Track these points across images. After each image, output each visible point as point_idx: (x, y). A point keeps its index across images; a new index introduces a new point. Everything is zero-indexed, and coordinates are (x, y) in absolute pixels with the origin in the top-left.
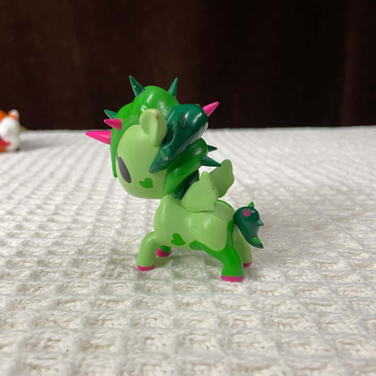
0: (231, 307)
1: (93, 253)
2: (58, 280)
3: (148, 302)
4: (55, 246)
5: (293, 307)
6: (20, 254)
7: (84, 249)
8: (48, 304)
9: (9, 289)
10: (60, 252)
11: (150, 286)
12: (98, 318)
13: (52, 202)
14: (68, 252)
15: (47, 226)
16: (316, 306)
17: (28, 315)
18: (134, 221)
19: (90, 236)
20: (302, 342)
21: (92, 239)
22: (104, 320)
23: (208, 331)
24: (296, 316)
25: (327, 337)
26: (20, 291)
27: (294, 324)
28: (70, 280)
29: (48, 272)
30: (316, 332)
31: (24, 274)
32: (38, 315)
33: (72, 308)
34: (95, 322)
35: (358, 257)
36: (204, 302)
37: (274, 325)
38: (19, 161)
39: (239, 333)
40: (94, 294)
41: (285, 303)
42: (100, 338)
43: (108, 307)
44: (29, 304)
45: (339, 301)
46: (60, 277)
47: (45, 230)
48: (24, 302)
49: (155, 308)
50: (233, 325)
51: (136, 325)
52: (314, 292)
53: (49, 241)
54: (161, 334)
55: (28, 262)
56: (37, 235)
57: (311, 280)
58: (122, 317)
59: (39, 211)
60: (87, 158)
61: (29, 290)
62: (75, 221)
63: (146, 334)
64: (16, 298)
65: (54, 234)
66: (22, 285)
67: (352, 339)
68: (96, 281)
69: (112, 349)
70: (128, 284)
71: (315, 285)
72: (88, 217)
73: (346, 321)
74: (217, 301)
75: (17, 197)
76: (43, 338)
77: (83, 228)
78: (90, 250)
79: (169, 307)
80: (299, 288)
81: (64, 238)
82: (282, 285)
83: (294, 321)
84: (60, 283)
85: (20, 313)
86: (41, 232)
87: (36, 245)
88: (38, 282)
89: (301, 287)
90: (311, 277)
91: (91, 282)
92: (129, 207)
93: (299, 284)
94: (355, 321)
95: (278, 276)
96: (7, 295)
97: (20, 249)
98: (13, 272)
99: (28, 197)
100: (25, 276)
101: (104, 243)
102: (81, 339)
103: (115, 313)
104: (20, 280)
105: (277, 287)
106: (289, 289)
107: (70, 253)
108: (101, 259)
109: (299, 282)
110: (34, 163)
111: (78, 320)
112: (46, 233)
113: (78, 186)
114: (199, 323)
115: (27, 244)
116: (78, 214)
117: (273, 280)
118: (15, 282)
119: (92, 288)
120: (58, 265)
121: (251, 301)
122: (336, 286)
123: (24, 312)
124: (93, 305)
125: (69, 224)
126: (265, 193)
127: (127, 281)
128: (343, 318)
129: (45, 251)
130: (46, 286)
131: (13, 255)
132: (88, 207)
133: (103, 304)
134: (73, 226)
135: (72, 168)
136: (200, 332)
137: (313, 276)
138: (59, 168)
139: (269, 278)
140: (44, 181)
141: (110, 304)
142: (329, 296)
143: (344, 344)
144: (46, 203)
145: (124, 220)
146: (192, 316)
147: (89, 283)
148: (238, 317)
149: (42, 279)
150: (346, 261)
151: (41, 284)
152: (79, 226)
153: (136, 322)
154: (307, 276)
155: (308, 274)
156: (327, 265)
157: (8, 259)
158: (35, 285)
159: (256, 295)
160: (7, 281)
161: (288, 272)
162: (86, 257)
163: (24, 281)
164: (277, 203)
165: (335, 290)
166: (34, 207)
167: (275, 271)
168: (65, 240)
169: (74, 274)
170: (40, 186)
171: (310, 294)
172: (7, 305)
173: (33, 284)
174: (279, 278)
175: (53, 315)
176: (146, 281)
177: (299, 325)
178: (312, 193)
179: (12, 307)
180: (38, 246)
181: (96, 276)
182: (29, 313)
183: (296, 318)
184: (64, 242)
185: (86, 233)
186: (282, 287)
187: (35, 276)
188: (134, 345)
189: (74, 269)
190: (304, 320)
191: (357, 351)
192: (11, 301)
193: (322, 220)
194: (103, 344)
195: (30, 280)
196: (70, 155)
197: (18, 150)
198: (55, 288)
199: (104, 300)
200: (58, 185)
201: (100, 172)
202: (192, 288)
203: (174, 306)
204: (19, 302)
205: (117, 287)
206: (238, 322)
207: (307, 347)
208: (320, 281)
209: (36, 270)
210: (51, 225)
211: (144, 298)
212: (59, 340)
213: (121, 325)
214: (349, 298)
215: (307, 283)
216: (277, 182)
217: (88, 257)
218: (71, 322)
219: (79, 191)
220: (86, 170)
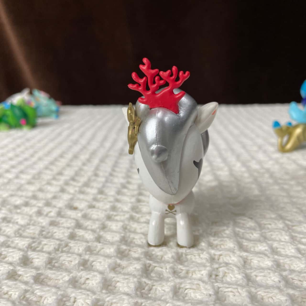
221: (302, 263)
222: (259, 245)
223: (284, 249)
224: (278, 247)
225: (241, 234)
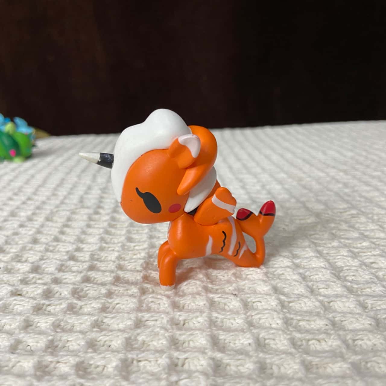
221: (295, 363)
222: (241, 338)
223: (274, 340)
224: (266, 337)
225: (219, 320)
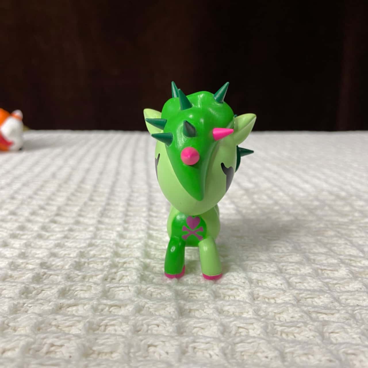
0: (233, 313)
1: (94, 256)
2: (61, 283)
3: (151, 307)
4: (57, 248)
5: (296, 315)
6: (23, 255)
7: (86, 252)
8: (51, 308)
9: (11, 291)
10: (62, 254)
11: (152, 291)
12: (100, 323)
13: (54, 203)
14: (69, 254)
15: (50, 227)
16: (319, 315)
17: (31, 319)
18: (135, 224)
19: (92, 238)
20: (306, 352)
21: (94, 241)
22: (106, 326)
23: (212, 339)
24: (299, 325)
25: (330, 347)
26: (23, 294)
27: (298, 333)
28: (72, 283)
29: (51, 275)
30: (319, 342)
31: (27, 276)
32: (40, 319)
33: (74, 312)
34: (97, 327)
35: (359, 264)
36: (206, 309)
37: (276, 334)
38: (22, 161)
39: (242, 342)
40: (97, 298)
41: (288, 311)
42: (102, 344)
43: (110, 312)
44: (31, 308)
45: (342, 309)
46: (62, 280)
47: (47, 231)
48: (27, 306)
49: (157, 313)
50: (236, 333)
51: (138, 331)
52: (316, 300)
53: (52, 243)
54: (163, 342)
55: (31, 264)
56: (40, 237)
57: (313, 287)
58: (125, 322)
59: (42, 212)
60: (88, 159)
61: (31, 293)
62: (77, 223)
63: (149, 342)
64: (19, 301)
65: (56, 235)
66: (25, 287)
67: (355, 349)
68: (98, 284)
69: (114, 355)
70: (130, 288)
71: (317, 293)
72: (90, 218)
73: (349, 330)
74: (219, 308)
75: (19, 197)
76: (45, 343)
77: (85, 229)
78: (92, 253)
79: (172, 313)
80: (301, 296)
81: (66, 240)
82: (285, 291)
83: (297, 330)
84: (62, 286)
85: (22, 317)
86: (43, 233)
87: (38, 247)
88: (41, 285)
89: (303, 295)
90: (313, 284)
91: (93, 286)
92: (130, 208)
93: (302, 291)
94: (359, 330)
95: (280, 282)
96: (10, 298)
97: (23, 251)
98: (15, 274)
99: (30, 197)
100: (28, 278)
101: (106, 245)
102: (84, 346)
103: (118, 318)
104: (23, 283)
105: (279, 294)
106: (291, 296)
107: (72, 256)
108: (102, 262)
109: (300, 290)
110: (37, 163)
111: (80, 325)
112: (47, 234)
113: (79, 187)
114: (202, 331)
115: (30, 245)
116: (80, 215)
117: (275, 287)
118: (18, 284)
119: (94, 292)
120: (60, 267)
121: (253, 308)
122: (338, 294)
123: (27, 316)
124: (95, 309)
125: (71, 226)
126: (265, 197)
127: (130, 285)
128: (346, 327)
129: (47, 253)
130: (49, 289)
131: (16, 256)
132: (90, 208)
133: (105, 308)
134: (75, 227)
135: (74, 169)
136: (203, 340)
137: (315, 283)
138: (60, 168)
139: (271, 284)
140: (46, 182)
141: (112, 308)
142: (331, 304)
143: (347, 354)
144: (48, 204)
145: (126, 222)
146: (194, 323)
147: (91, 287)
148: (241, 325)
149: (45, 281)
150: (347, 268)
151: (44, 287)
152: (81, 228)
153: (138, 329)
154: (308, 283)
155: (310, 281)
156: (328, 272)
157: (11, 260)
158: (37, 288)
159: (259, 302)
160: (10, 284)
161: (290, 278)
162: (88, 260)
163: (27, 283)
164: (276, 208)
165: (337, 298)
166: (36, 208)
167: (277, 277)
168: (67, 242)
169: (76, 277)
170: (42, 186)
171: (312, 302)
172: (9, 308)
173: (35, 287)
174: (281, 284)
175: (56, 319)
176: (148, 286)
177: (303, 334)
178: (311, 198)
179: (15, 310)
180: (40, 248)
181: (99, 279)
182: (32, 317)
183: (299, 327)
184: (66, 244)
185: (88, 235)
186: (285, 294)
187: (38, 279)
188: (137, 352)
189: (77, 272)
190: (307, 329)
191: (361, 361)
192: (14, 304)
193: (322, 225)
194: (105, 351)
195: (32, 282)
196: (71, 155)
197: (21, 149)
198: (57, 292)
199: (106, 305)
200: (60, 186)
201: (101, 173)
202: (194, 294)
203: (176, 313)
204: (21, 305)
205: (119, 290)
206: (241, 330)
207: (310, 356)
208: (322, 289)
209: (38, 272)
210: (53, 226)
211: (146, 303)
212: (62, 346)
213: (123, 331)
214: (351, 306)
215: (309, 290)
216: (275, 186)
217: (90, 260)
218: (73, 327)
219: (81, 192)
220: (88, 171)
